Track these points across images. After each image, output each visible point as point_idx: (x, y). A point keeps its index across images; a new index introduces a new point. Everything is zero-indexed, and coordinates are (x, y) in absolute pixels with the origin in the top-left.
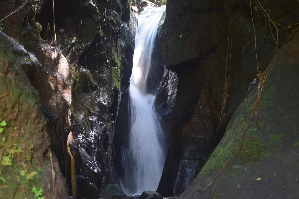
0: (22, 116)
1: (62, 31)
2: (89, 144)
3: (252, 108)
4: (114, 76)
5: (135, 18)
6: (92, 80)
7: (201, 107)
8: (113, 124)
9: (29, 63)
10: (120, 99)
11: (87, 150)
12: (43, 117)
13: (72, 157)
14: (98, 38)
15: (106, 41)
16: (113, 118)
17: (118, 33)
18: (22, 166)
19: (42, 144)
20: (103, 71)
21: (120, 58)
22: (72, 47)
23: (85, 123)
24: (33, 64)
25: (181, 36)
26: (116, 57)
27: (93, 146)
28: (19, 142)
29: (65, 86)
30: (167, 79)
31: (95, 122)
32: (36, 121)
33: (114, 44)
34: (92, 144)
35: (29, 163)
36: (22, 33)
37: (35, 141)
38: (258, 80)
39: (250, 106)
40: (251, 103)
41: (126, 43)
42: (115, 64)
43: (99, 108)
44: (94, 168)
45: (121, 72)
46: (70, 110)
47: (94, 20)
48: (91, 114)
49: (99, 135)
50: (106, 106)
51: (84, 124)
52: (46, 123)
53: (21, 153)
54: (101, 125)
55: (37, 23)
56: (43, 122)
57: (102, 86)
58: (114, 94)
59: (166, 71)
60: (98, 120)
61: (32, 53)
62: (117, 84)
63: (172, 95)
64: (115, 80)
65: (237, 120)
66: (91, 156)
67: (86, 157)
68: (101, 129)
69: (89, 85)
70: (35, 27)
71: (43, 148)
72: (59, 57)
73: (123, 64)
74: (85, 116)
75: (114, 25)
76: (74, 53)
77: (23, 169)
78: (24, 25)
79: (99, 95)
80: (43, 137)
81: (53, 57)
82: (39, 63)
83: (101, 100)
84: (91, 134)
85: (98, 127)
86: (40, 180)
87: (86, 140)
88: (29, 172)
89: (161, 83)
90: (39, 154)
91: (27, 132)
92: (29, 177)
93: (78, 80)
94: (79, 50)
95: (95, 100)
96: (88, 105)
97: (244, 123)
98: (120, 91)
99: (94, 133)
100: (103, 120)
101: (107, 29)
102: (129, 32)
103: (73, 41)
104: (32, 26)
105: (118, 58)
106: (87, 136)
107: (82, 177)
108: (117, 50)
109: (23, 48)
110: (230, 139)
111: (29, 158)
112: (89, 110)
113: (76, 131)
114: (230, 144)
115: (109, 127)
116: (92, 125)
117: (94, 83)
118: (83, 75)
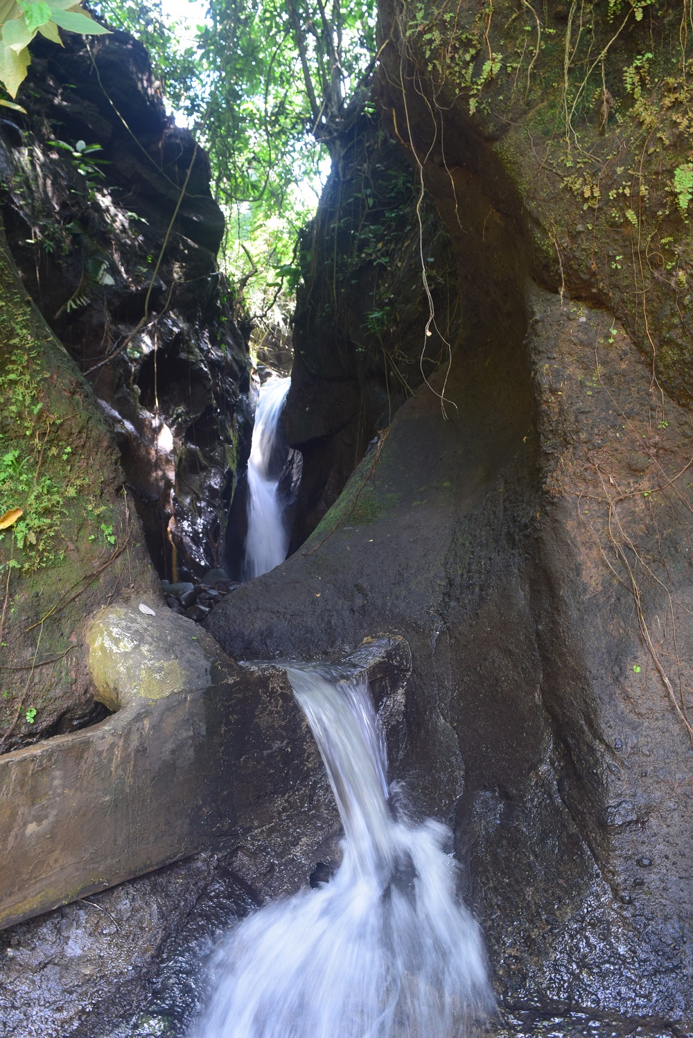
0: (91, 443)
1: (166, 398)
2: (196, 533)
3: (370, 466)
4: (228, 455)
5: (255, 389)
6: (201, 458)
7: (329, 492)
8: (226, 512)
9: (123, 431)
10: (235, 484)
11: (192, 539)
12: (117, 448)
13: (174, 546)
14: (210, 409)
15: (219, 414)
16: (226, 506)
17: (235, 405)
18: (90, 500)
19: (114, 478)
20: (215, 449)
21: (237, 436)
22: (177, 418)
23: (191, 508)
24: (129, 433)
25: (307, 409)
26: (231, 432)
27: (201, 535)
28: (87, 473)
29: (168, 461)
30: (292, 462)
31: (204, 508)
32: (108, 452)
33: (229, 418)
34: (199, 533)
35: (98, 497)
36: (117, 396)
37: (106, 474)
38: (379, 439)
39: (367, 465)
40: (369, 461)
41: (244, 418)
42: (230, 442)
43: (209, 491)
44: (200, 561)
45: (238, 452)
46: (172, 490)
47: (205, 387)
48: (199, 500)
49: (208, 523)
50: (217, 489)
51: (190, 511)
52: (120, 455)
53: (89, 485)
54: (211, 512)
55: (136, 386)
56: (117, 454)
57: (213, 467)
58: (228, 477)
59: (291, 452)
60: (208, 506)
61: (128, 420)
62: (232, 465)
63: (297, 480)
64: (230, 460)
65: (352, 480)
66: (198, 547)
67: (191, 547)
68: (211, 517)
69: (198, 464)
70: (133, 390)
71: (116, 483)
72: (160, 427)
73: (240, 442)
74: (192, 501)
75: (230, 395)
76: (179, 424)
77: (91, 503)
78: (119, 386)
79: (210, 477)
80: (115, 470)
81: (154, 425)
82: (135, 433)
83: (212, 483)
84: (198, 521)
85: (208, 514)
86: (111, 518)
87: (192, 528)
88: (96, 507)
89: (284, 468)
90: (111, 489)
91: (97, 462)
92: (97, 512)
93: (184, 457)
94: (185, 421)
95: (205, 482)
96: (195, 488)
97: (360, 483)
98: (235, 474)
99: (202, 521)
100: (214, 506)
101: (221, 398)
102: (248, 405)
103: (180, 411)
104: (128, 388)
105: (234, 435)
106: (193, 524)
107: (185, 569)
108: (232, 426)
109: (117, 414)
110: (343, 500)
111: (98, 492)
112: (196, 494)
113: (180, 515)
114: (343, 505)
115: (220, 515)
116: (200, 512)
117: (204, 462)
118: (190, 451)
